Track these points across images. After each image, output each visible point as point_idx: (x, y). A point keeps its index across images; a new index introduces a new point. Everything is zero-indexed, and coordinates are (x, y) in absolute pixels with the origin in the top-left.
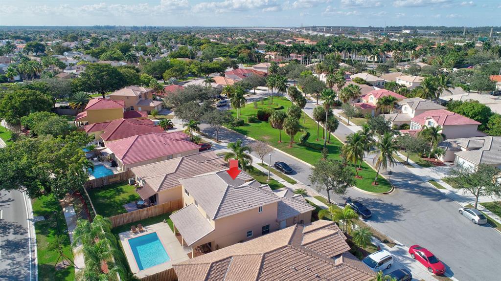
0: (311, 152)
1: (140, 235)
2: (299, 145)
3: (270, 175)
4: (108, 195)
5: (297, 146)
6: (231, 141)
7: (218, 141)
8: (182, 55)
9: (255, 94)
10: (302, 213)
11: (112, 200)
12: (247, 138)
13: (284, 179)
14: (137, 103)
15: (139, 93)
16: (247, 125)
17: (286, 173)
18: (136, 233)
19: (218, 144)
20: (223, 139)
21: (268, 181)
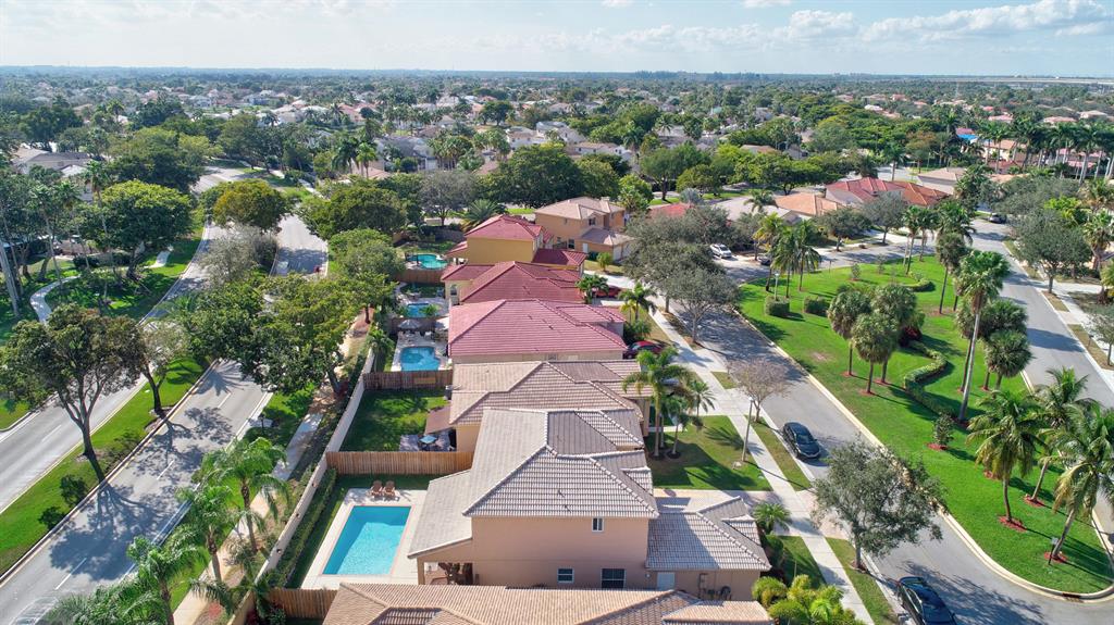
0: (915, 418)
1: (382, 503)
2: (896, 392)
3: (758, 451)
4: (395, 408)
5: (888, 393)
6: (725, 349)
7: (695, 344)
8: (757, 139)
9: (884, 243)
10: (722, 567)
11: (393, 420)
12: (771, 350)
13: (783, 469)
14: (580, 235)
15: (590, 213)
16: (797, 317)
17: (799, 456)
18: (378, 497)
19: (691, 349)
20: (714, 340)
21: (738, 464)
